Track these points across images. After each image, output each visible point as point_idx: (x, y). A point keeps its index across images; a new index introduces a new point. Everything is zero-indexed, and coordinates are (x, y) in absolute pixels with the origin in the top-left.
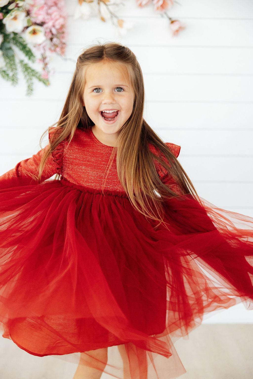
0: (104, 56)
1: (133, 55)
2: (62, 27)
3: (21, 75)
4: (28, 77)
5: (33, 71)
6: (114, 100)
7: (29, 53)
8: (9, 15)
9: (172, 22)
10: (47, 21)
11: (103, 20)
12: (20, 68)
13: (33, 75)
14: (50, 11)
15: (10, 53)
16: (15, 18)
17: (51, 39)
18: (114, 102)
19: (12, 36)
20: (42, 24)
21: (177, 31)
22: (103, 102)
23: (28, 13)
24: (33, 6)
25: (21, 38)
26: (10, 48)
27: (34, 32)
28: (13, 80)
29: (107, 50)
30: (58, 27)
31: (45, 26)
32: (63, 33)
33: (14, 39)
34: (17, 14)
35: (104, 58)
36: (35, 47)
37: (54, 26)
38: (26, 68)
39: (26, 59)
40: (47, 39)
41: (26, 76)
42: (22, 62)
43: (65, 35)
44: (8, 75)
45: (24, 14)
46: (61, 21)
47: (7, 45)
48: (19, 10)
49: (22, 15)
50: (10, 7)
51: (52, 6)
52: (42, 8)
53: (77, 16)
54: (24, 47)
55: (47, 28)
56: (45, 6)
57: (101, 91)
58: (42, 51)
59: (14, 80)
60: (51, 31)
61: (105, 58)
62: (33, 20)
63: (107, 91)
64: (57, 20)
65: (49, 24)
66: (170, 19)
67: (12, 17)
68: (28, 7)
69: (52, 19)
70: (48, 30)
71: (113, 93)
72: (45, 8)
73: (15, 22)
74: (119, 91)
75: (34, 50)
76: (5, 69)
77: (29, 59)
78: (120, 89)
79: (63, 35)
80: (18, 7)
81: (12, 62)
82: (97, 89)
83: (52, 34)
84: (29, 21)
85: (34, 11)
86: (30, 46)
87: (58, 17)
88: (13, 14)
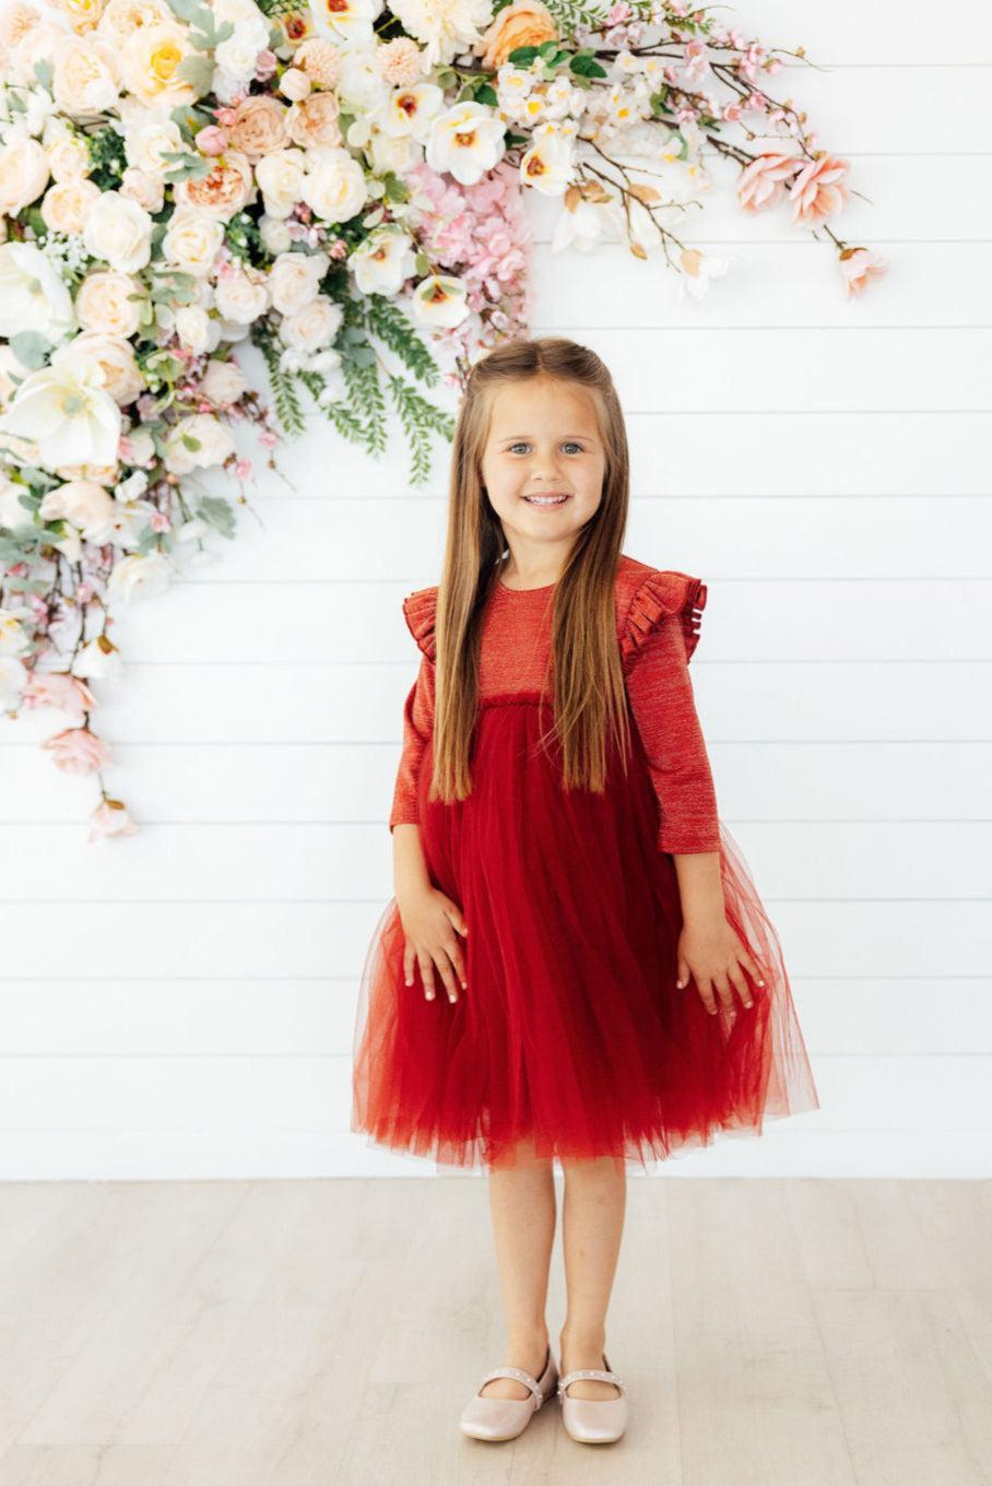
0: (540, 366)
1: (606, 369)
2: (519, 275)
3: (394, 422)
4: (415, 429)
5: (430, 408)
6: (559, 471)
7: (418, 358)
8: (364, 245)
9: (847, 255)
10: (472, 260)
11: (638, 252)
12: (391, 404)
13: (431, 424)
14: (481, 231)
15: (363, 359)
16: (381, 254)
17: (485, 315)
18: (559, 477)
19: (369, 306)
20: (457, 270)
21: (861, 280)
22: (534, 476)
23: (418, 240)
24: (432, 216)
25: (395, 311)
26: (364, 345)
27: (437, 295)
28: (371, 439)
29: (545, 353)
30: (504, 276)
31: (470, 274)
32: (521, 294)
33: (374, 315)
34: (385, 241)
35: (537, 371)
36: (437, 337)
37: (494, 275)
38: (411, 401)
39: (409, 377)
40: (472, 314)
41: (408, 426)
42: (396, 382)
43: (527, 301)
44: (356, 424)
45: (408, 241)
46: (515, 259)
47: (356, 335)
48: (391, 229)
49: (400, 244)
50: (368, 222)
51: (488, 216)
52: (459, 221)
53: (560, 243)
54: (404, 341)
55: (472, 281)
56: (468, 214)
57: (528, 450)
58: (460, 351)
59: (375, 439)
60: (484, 290)
61: (543, 371)
62: (434, 259)
63: (543, 449)
64: (501, 258)
65: (481, 270)
66: (839, 245)
67: (374, 250)
68: (418, 220)
69: (489, 254)
70: (478, 287)
71: (557, 456)
72: (469, 221)
73: (377, 265)
74: (571, 452)
75: (433, 348)
76: (348, 406)
77: (419, 375)
78: (574, 448)
79: (522, 300)
80: (393, 221)
81: (369, 385)
82: (522, 447)
83: (489, 299)
84: (421, 262)
85: (436, 231)
86: (423, 336)
87: (506, 247)
88: (377, 240)
